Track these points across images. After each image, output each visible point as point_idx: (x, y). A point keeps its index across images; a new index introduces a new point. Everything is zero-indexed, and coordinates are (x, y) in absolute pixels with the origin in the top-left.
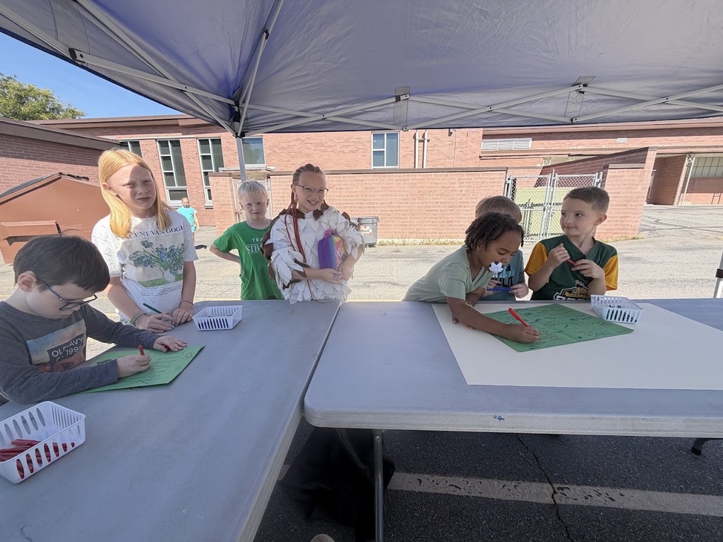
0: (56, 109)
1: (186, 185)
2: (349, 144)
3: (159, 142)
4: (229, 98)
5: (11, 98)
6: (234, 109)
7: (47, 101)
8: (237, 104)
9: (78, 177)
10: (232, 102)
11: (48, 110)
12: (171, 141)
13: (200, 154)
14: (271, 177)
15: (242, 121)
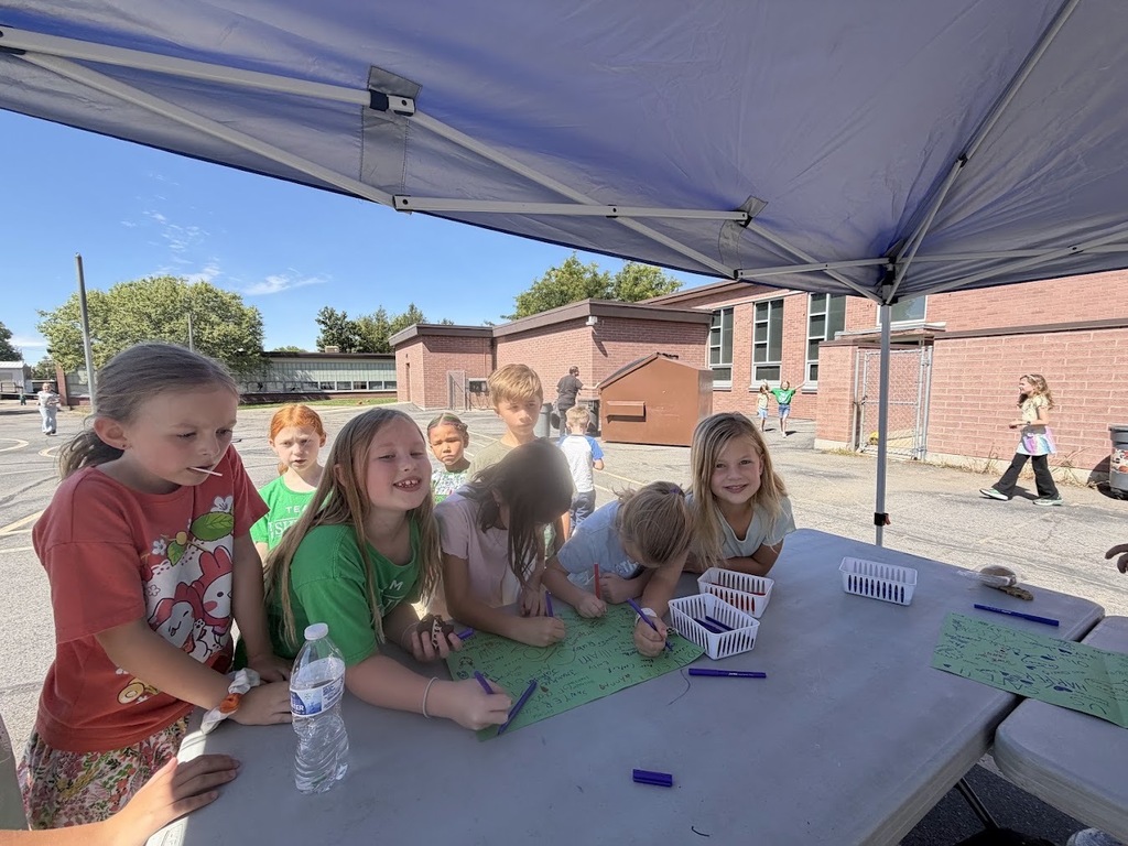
1: (780, 360)
3: (757, 305)
4: (881, 257)
6: (886, 269)
8: (893, 261)
9: (670, 356)
10: (884, 261)
12: (772, 302)
13: (809, 315)
14: (936, 342)
15: (898, 282)
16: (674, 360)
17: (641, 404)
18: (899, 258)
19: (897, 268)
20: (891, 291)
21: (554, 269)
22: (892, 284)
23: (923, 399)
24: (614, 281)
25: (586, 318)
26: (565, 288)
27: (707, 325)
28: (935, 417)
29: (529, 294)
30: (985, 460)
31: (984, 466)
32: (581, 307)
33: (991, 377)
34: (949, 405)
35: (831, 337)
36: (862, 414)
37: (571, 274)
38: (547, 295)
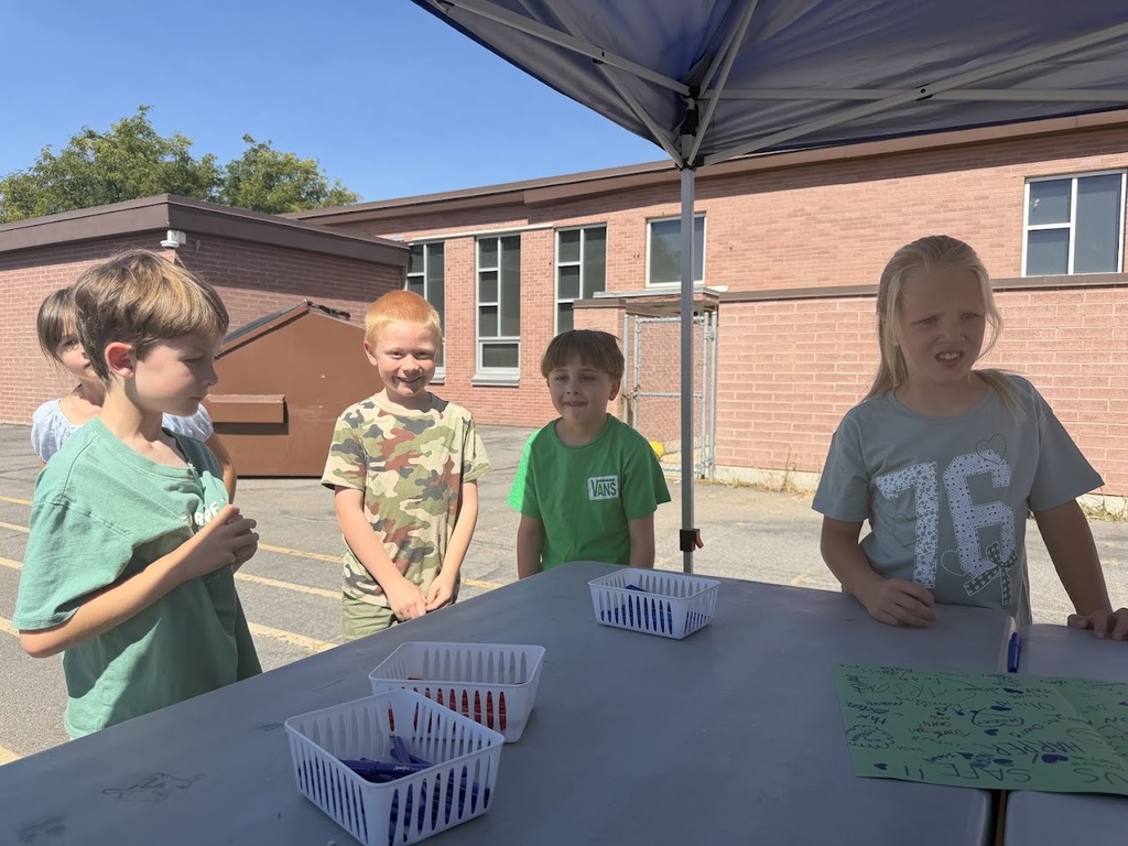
0: (317, 193)
1: (518, 334)
2: (950, 215)
3: (480, 241)
4: (679, 80)
5: (257, 180)
6: (687, 104)
7: (306, 179)
8: (695, 93)
9: (334, 311)
10: (684, 90)
11: (303, 196)
12: (502, 239)
13: (558, 264)
14: (721, 306)
15: (702, 131)
16: (342, 320)
17: (277, 399)
18: (703, 88)
19: (701, 108)
20: (694, 146)
21: (91, 135)
22: (695, 134)
23: (708, 390)
24: (225, 175)
25: (162, 233)
26: (117, 176)
27: (400, 269)
28: (723, 414)
29: (27, 179)
30: (782, 473)
31: (781, 482)
32: (151, 211)
33: (782, 356)
34: (739, 396)
35: (588, 294)
36: (635, 416)
37: (131, 149)
38: (74, 186)
